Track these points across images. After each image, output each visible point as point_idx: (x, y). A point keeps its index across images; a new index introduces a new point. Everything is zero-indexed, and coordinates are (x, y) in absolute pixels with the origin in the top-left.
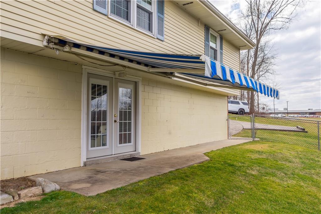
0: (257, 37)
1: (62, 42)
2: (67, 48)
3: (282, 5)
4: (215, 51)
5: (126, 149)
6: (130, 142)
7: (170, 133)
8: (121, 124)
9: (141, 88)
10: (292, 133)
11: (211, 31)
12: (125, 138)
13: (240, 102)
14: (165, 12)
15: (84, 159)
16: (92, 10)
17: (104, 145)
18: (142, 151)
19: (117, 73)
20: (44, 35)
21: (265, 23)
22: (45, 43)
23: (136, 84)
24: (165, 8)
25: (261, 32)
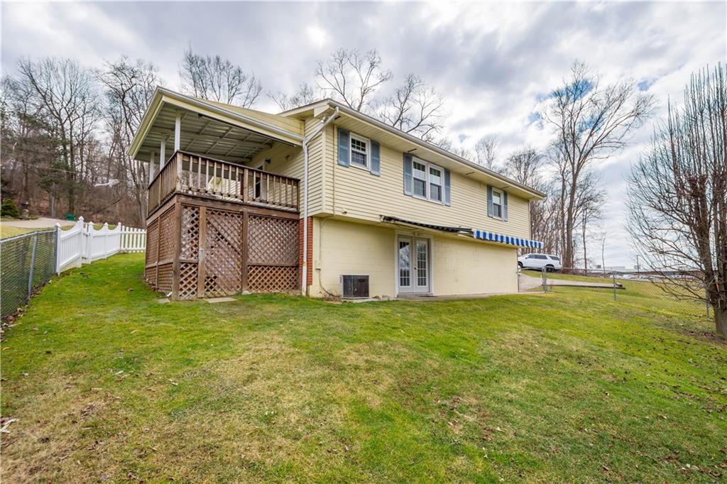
0: (573, 171)
1: (390, 219)
2: (392, 222)
3: (608, 126)
4: (499, 206)
5: (423, 290)
6: (425, 285)
7: (457, 281)
8: (419, 270)
9: (432, 244)
10: (604, 289)
11: (494, 189)
12: (422, 282)
13: (547, 256)
14: (451, 183)
15: (397, 293)
16: (403, 195)
17: (408, 285)
18: (435, 292)
19: (416, 234)
20: (381, 216)
21: (585, 150)
22: (382, 220)
23: (429, 241)
24: (451, 180)
25: (579, 164)
